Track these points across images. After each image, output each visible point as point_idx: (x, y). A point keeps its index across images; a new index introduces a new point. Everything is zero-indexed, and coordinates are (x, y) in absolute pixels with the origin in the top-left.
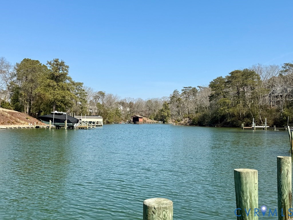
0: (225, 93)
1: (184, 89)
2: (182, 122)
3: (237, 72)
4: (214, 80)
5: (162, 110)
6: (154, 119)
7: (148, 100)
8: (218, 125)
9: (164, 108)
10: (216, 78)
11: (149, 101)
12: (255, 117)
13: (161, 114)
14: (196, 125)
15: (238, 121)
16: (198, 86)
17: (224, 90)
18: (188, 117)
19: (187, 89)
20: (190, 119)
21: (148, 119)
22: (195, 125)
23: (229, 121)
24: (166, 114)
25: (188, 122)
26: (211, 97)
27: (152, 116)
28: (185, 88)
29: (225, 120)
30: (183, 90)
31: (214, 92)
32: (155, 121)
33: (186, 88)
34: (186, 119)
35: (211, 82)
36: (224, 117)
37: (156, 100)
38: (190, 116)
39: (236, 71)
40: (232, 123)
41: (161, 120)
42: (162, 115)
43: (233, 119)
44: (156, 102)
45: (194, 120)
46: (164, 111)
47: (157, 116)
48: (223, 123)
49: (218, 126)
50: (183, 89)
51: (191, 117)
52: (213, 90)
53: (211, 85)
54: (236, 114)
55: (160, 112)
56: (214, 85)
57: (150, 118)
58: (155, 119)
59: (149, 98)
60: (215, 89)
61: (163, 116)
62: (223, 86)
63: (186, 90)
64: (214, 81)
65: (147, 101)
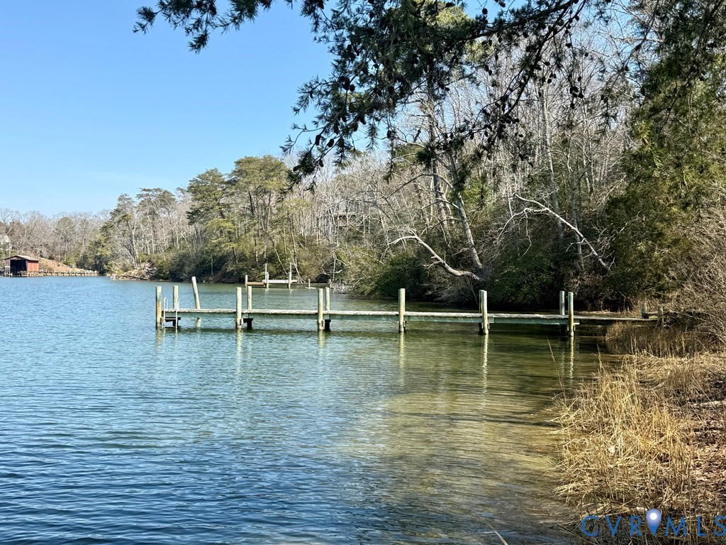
0: (224, 205)
1: (145, 193)
2: (134, 272)
3: (249, 161)
4: (199, 177)
5: (97, 244)
6: (77, 265)
7: (61, 217)
8: (211, 278)
9: (103, 239)
10: (203, 172)
11: (65, 219)
12: (284, 260)
13: (97, 253)
14: (166, 279)
15: (250, 269)
16: (178, 189)
17: (222, 201)
18: (149, 261)
19: (150, 193)
20: (153, 265)
21: (59, 266)
22: (162, 278)
23: (230, 269)
24: (109, 253)
25: (148, 273)
26: (193, 216)
27: (72, 259)
28: (145, 190)
29: (224, 267)
30: (140, 196)
31: (197, 204)
32: (78, 270)
33: (149, 190)
34: (143, 265)
35: (192, 179)
36: (222, 260)
37: (83, 218)
38: (154, 258)
39: (248, 158)
40: (238, 273)
41: (95, 267)
42: (99, 254)
43: (241, 265)
44: (84, 222)
45: (161, 266)
46: (103, 246)
47: (85, 257)
48: (219, 273)
49: (208, 281)
50: (141, 193)
51: (154, 261)
52: (196, 199)
53: (192, 187)
54: (248, 254)
55: (91, 246)
56: (198, 187)
57: (66, 264)
58: (80, 265)
59: (64, 213)
60: (199, 196)
61: (100, 259)
62: (220, 191)
63: (148, 195)
64: (198, 179)
65: (56, 219)
